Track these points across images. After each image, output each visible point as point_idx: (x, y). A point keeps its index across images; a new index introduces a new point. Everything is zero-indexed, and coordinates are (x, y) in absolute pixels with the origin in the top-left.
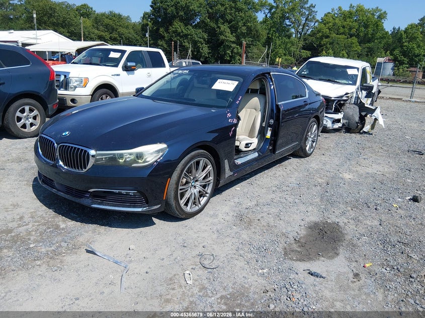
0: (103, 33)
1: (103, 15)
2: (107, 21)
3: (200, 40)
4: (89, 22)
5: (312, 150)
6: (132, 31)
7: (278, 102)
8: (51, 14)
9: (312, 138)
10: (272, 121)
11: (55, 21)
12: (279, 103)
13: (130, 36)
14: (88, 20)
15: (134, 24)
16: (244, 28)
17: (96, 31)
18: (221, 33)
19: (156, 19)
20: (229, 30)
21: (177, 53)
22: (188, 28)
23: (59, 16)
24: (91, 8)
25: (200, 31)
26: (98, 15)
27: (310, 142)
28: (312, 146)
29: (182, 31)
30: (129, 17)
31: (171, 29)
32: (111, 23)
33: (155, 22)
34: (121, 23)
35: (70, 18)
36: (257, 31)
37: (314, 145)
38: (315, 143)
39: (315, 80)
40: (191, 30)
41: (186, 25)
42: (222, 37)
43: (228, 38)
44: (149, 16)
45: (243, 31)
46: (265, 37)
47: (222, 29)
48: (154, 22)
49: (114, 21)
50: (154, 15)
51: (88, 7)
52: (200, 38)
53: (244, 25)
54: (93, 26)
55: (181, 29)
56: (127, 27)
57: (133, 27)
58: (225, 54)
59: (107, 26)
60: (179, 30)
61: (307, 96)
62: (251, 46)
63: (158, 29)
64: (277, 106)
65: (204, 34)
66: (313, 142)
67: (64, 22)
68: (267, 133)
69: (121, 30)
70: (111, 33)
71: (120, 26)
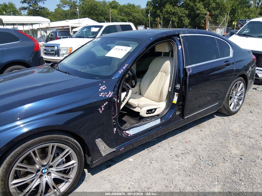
0: (124, 18)
1: (124, 6)
2: (126, 10)
3: (183, 15)
4: (115, 12)
5: (238, 108)
6: (140, 14)
7: (186, 65)
8: (95, 9)
9: (238, 96)
10: (178, 86)
11: (97, 12)
12: (188, 67)
13: (140, 17)
14: (115, 10)
15: (142, 10)
16: (214, 4)
17: (120, 17)
18: (198, 9)
19: (155, 4)
20: (203, 7)
21: (161, 25)
22: (175, 8)
23: (99, 9)
24: (118, 3)
25: (183, 9)
26: (121, 6)
27: (235, 101)
28: (238, 104)
29: (171, 11)
30: (139, 5)
31: (165, 10)
32: (128, 10)
33: (155, 7)
34: (135, 10)
35: (105, 10)
36: (223, 5)
37: (241, 103)
38: (241, 101)
39: (254, 37)
40: (177, 9)
41: (174, 6)
42: (198, 12)
43: (202, 12)
44: (151, 3)
45: (213, 6)
46: (230, 9)
47: (198, 6)
48: (153, 7)
49: (130, 9)
50: (153, 2)
51: (116, 2)
52: (183, 14)
53: (214, 2)
54: (118, 13)
55: (170, 9)
56: (138, 12)
57: (141, 12)
58: (200, 22)
59: (126, 13)
60: (169, 10)
61: (231, 55)
62: (219, 16)
63: (156, 11)
64: (185, 70)
65: (185, 11)
66: (240, 100)
67: (102, 12)
68: (173, 98)
69: (135, 14)
70: (128, 17)
71: (133, 12)
